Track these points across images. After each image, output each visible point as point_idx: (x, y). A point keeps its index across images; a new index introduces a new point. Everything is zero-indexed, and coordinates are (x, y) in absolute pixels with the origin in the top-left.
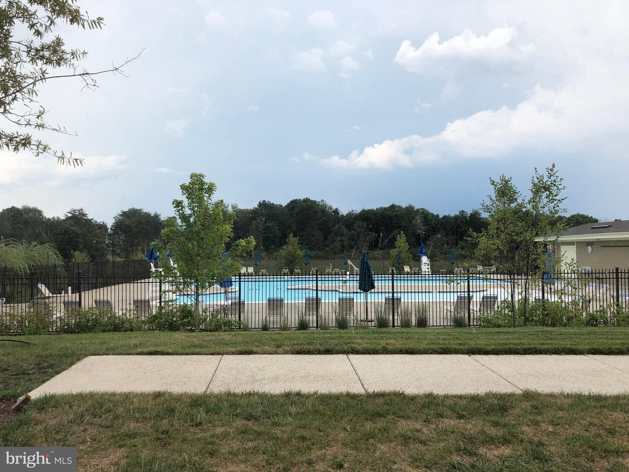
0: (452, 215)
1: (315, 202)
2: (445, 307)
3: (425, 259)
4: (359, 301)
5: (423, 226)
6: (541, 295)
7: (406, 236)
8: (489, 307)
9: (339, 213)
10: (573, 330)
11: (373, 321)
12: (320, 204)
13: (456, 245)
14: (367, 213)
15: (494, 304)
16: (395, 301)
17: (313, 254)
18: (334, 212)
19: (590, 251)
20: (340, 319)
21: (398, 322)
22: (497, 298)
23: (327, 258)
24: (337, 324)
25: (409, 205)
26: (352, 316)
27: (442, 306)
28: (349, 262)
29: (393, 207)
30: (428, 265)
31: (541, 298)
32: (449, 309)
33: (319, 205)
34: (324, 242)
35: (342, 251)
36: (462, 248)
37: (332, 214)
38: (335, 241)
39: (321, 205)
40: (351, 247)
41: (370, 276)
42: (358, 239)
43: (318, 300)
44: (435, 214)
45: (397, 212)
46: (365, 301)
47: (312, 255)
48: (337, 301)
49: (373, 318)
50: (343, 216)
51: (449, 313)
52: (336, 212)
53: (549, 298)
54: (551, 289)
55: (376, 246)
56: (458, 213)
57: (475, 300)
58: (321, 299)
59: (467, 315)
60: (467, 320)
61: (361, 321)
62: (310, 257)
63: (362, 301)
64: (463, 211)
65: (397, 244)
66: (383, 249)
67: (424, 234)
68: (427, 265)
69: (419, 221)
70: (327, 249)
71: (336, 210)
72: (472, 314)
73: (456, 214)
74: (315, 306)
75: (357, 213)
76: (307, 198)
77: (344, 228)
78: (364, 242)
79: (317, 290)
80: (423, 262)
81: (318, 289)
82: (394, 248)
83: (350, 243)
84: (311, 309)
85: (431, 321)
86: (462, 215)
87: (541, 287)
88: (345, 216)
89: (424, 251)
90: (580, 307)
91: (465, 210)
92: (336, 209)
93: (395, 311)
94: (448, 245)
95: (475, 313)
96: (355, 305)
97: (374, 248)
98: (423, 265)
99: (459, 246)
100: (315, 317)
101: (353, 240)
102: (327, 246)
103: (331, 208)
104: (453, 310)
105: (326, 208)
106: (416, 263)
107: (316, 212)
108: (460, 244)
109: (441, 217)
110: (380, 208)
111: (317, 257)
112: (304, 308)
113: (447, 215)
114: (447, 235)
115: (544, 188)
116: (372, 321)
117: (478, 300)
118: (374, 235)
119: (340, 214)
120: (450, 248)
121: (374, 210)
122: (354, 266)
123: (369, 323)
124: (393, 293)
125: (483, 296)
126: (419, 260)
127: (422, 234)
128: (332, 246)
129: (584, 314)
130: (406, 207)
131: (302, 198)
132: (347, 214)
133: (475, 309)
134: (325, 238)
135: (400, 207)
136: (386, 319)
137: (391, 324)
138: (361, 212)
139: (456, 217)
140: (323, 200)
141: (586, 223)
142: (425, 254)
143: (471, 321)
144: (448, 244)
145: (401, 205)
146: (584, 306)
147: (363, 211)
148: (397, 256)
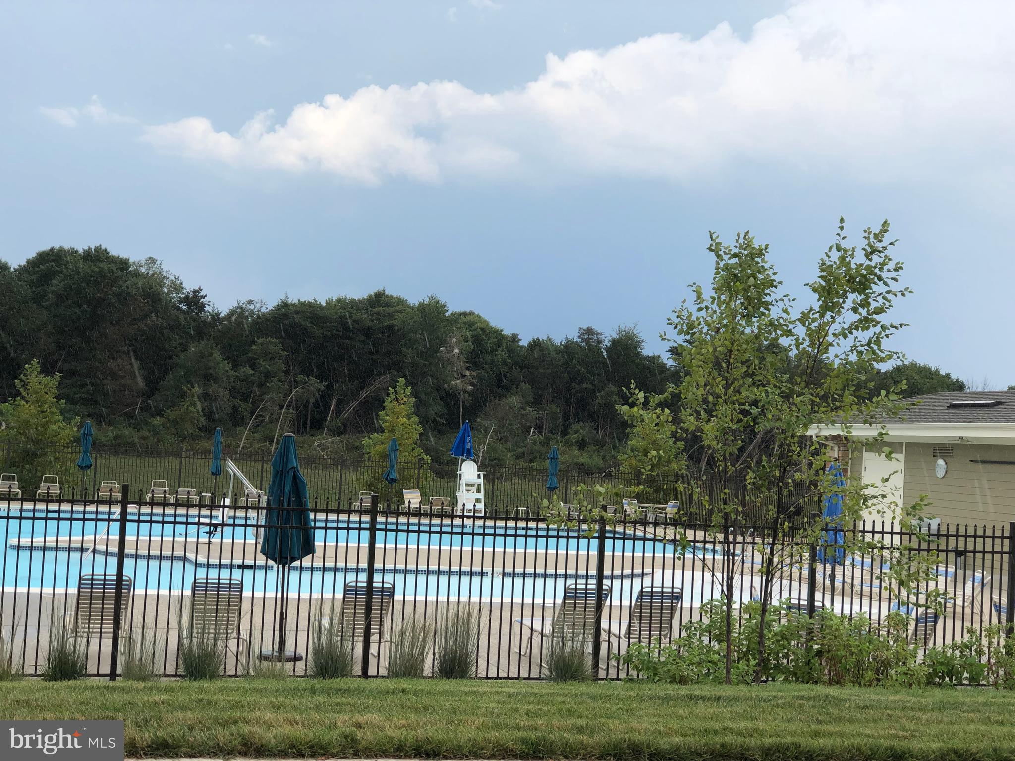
0: (559, 339)
1: (123, 264)
2: (527, 621)
3: (469, 471)
4: (259, 594)
5: (468, 368)
6: (805, 595)
7: (415, 394)
8: (656, 625)
9: (203, 305)
10: (897, 697)
11: (300, 659)
12: (143, 270)
13: (564, 434)
14: (297, 312)
15: (671, 618)
16: (376, 598)
17: (107, 434)
18: (186, 300)
19: (940, 473)
20: (194, 648)
21: (380, 664)
22: (680, 597)
23: (151, 452)
24: (181, 666)
25: (432, 298)
26: (233, 644)
27: (517, 617)
28: (232, 467)
29: (379, 299)
30: (478, 491)
31: (804, 603)
32: (537, 626)
33: (137, 274)
34: (149, 397)
35: (208, 431)
36: (582, 445)
37: (179, 308)
38: (183, 396)
39: (146, 277)
40: (237, 419)
41: (302, 514)
42: (263, 394)
43: (121, 584)
44: (507, 332)
45: (390, 316)
46: (279, 595)
47: (103, 439)
48: (188, 592)
49: (301, 651)
50: (216, 317)
51: (536, 639)
52: (195, 301)
53: (828, 604)
54: (833, 577)
55: (317, 425)
56: (574, 335)
57: (616, 602)
58: (132, 584)
59: (589, 649)
60: (589, 661)
61: (262, 658)
62: (97, 447)
63: (270, 594)
64: (589, 331)
65: (385, 418)
66: (339, 432)
67: (470, 394)
68: (474, 488)
69: (457, 351)
70: (157, 421)
71: (195, 296)
72: (604, 646)
73: (570, 337)
74: (110, 606)
75: (264, 310)
76: (98, 249)
77: (217, 355)
78: (281, 407)
79: (121, 556)
80: (463, 481)
81: (127, 551)
82: (376, 431)
83: (235, 408)
84: (96, 615)
85: (482, 663)
86: (587, 341)
87: (806, 573)
88: (225, 318)
89: (468, 446)
90: (910, 632)
91: (597, 328)
92: (195, 292)
93: (374, 628)
94: (540, 432)
95: (615, 641)
96: (246, 606)
97: (311, 427)
98: (464, 488)
99: (574, 437)
100: (107, 643)
101: (245, 398)
102: (159, 413)
103: (177, 287)
104: (548, 630)
105: (161, 285)
106: (443, 483)
107: (124, 298)
108: (576, 432)
109: (524, 342)
110: (339, 301)
111: (119, 447)
112: (71, 612)
113: (543, 337)
114: (537, 402)
115: (851, 280)
116: (296, 659)
117: (626, 603)
118: (315, 385)
119: (207, 308)
120: (546, 443)
121: (320, 306)
122: (246, 482)
123: (289, 666)
124: (371, 571)
125: (642, 591)
126: (450, 474)
127: (465, 391)
128: (172, 414)
129: (921, 652)
130: (422, 305)
131: (81, 247)
132: (232, 313)
133: (615, 629)
134: (153, 387)
135: (400, 302)
136: (343, 654)
137: (358, 669)
138: (278, 308)
139: (569, 348)
140: (152, 260)
141: (933, 390)
142: (469, 454)
143: (602, 665)
144: (539, 428)
145: (404, 296)
146: (921, 632)
147: (285, 305)
148: (384, 456)
